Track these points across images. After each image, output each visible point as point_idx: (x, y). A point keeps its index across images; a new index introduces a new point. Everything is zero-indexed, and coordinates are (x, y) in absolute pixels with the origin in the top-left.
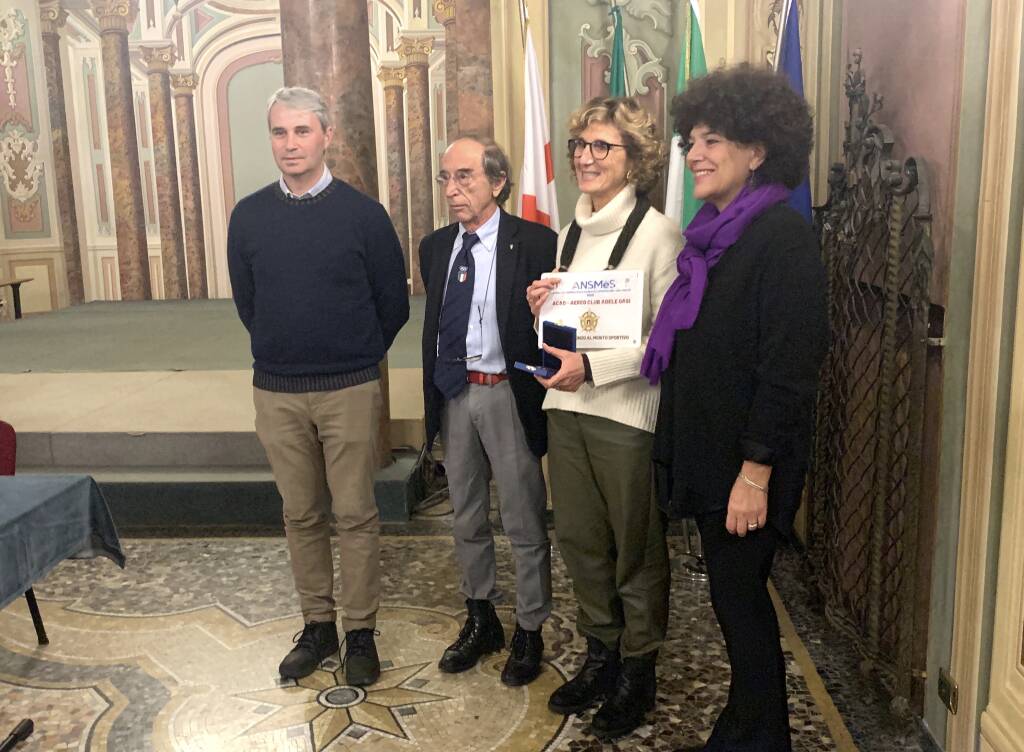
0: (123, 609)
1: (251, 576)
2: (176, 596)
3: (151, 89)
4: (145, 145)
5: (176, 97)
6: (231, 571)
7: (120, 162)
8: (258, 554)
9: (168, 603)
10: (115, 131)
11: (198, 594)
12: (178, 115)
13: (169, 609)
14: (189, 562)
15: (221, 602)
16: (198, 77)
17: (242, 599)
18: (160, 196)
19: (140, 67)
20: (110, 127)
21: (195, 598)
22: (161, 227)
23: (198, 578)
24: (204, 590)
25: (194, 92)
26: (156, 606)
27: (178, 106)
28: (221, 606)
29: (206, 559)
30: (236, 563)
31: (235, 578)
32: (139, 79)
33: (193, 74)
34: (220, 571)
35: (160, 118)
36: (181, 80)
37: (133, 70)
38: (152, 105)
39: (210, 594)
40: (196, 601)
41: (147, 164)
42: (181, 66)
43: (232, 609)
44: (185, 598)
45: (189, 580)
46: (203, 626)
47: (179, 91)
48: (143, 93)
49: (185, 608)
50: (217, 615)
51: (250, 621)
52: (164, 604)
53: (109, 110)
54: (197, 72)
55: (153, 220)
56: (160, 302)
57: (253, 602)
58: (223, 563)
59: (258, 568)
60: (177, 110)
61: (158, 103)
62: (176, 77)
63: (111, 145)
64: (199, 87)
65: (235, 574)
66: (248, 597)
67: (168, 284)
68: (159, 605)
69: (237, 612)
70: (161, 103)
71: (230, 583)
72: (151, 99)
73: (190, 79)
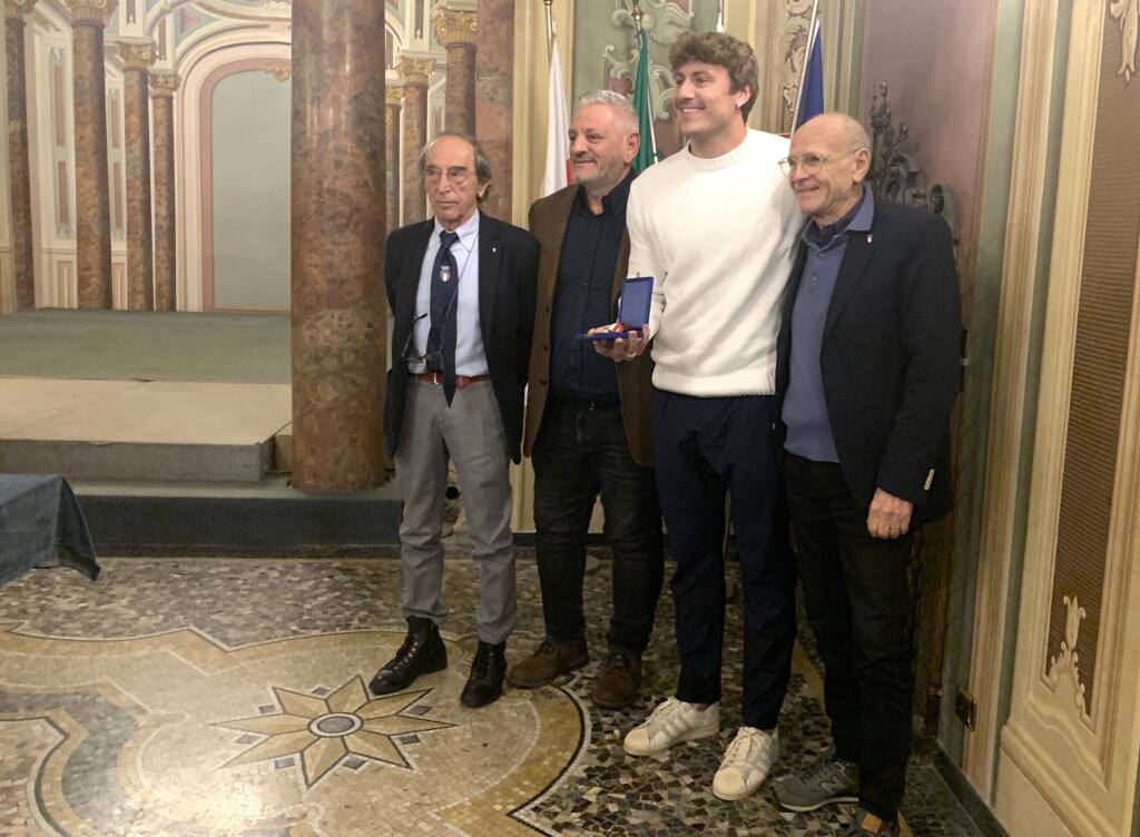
0: (80, 632)
1: (230, 598)
2: (143, 618)
3: (128, 88)
4: (116, 145)
5: (154, 98)
6: (205, 592)
7: (86, 161)
8: (235, 576)
9: (134, 626)
10: (83, 128)
11: (168, 617)
12: (155, 117)
13: (136, 632)
14: (158, 583)
15: (195, 625)
16: (180, 80)
17: (219, 622)
18: (129, 201)
19: (115, 63)
20: (77, 123)
21: (165, 620)
22: (128, 233)
23: (169, 599)
24: (174, 613)
25: (174, 94)
26: (119, 629)
27: (155, 105)
28: (196, 630)
29: (176, 580)
30: (212, 584)
31: (210, 600)
32: (114, 76)
33: (175, 75)
34: (193, 592)
35: (135, 119)
36: (161, 80)
37: (108, 66)
38: (127, 105)
39: (182, 617)
40: (166, 624)
41: (117, 166)
42: (161, 66)
43: (208, 633)
44: (154, 621)
45: (158, 601)
46: (174, 650)
47: (158, 91)
48: (117, 91)
49: (154, 631)
50: (191, 638)
51: (230, 646)
52: (129, 626)
53: (77, 105)
54: (180, 73)
55: (119, 225)
56: (122, 312)
57: (231, 625)
58: (196, 584)
59: (236, 590)
60: (154, 111)
61: (133, 103)
62: (155, 77)
63: (76, 141)
64: (180, 89)
65: (210, 596)
66: (226, 620)
67: (132, 293)
68: (121, 628)
69: (214, 636)
70: (137, 103)
71: (206, 606)
72: (126, 97)
73: (172, 80)
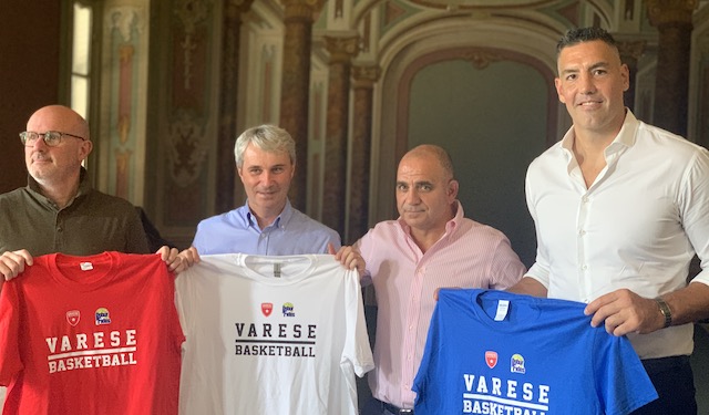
3: (331, 80)
4: (317, 136)
5: (356, 90)
12: (356, 107)
16: (381, 70)
19: (321, 57)
25: (375, 86)
27: (357, 99)
32: (318, 68)
33: (377, 67)
35: (337, 111)
36: (363, 72)
37: (314, 59)
38: (329, 97)
41: (316, 157)
42: (364, 58)
47: (360, 83)
48: (321, 84)
53: (283, 99)
54: (381, 64)
60: (355, 103)
61: (336, 95)
62: (358, 69)
64: (381, 80)
70: (339, 96)
72: (330, 89)
73: (373, 71)
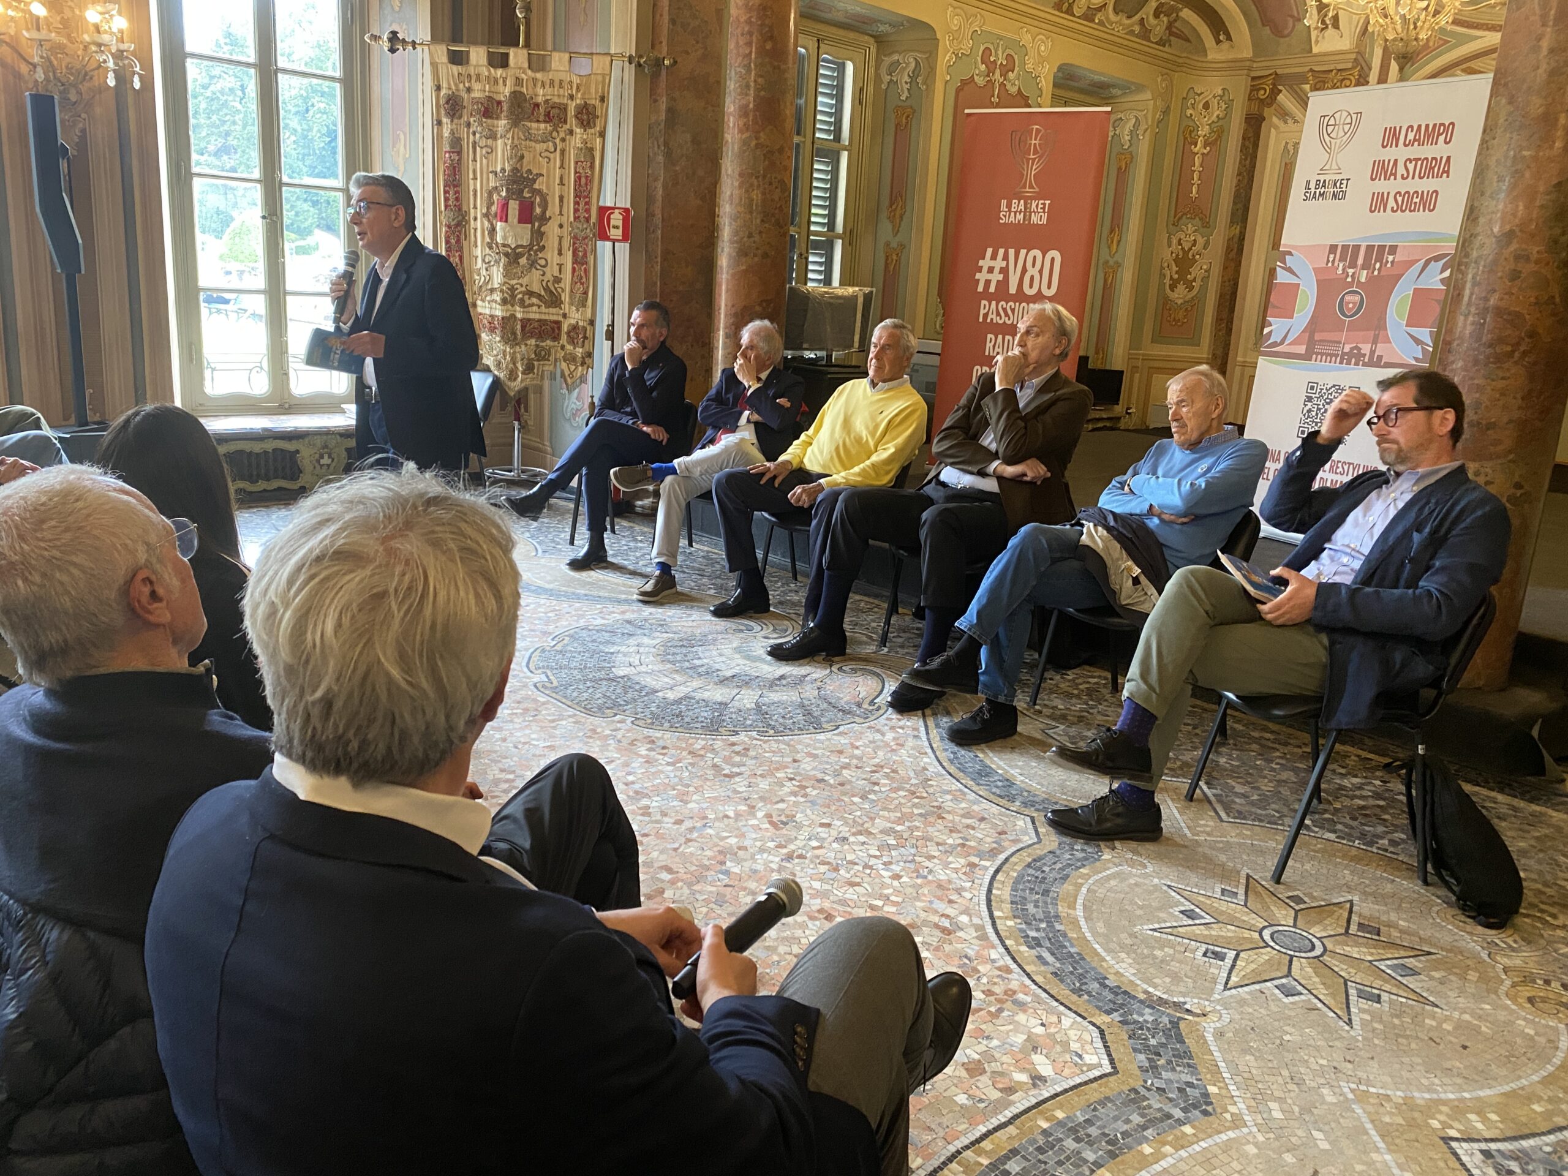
15: (1207, 783)
28: (1204, 788)
43: (1214, 795)
46: (1172, 800)
51: (1228, 815)
